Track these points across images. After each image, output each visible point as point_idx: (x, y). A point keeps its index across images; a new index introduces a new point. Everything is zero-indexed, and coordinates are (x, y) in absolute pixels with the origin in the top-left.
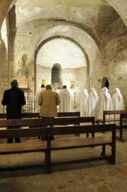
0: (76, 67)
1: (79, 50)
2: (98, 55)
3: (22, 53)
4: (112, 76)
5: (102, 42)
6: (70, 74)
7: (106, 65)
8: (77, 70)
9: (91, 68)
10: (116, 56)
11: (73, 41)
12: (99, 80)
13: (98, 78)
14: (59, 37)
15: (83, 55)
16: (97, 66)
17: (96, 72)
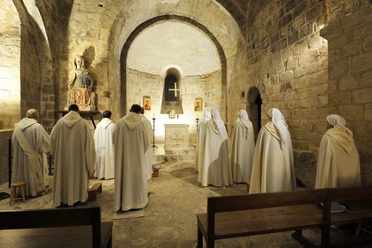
0: (205, 72)
1: (207, 40)
2: (240, 45)
3: (85, 45)
4: (268, 83)
5: (247, 16)
6: (195, 86)
7: (256, 60)
8: (206, 78)
9: (229, 72)
10: (277, 37)
11: (194, 23)
12: (243, 94)
13: (241, 89)
14: (167, 17)
15: (214, 48)
16: (238, 67)
17: (237, 79)
